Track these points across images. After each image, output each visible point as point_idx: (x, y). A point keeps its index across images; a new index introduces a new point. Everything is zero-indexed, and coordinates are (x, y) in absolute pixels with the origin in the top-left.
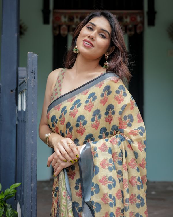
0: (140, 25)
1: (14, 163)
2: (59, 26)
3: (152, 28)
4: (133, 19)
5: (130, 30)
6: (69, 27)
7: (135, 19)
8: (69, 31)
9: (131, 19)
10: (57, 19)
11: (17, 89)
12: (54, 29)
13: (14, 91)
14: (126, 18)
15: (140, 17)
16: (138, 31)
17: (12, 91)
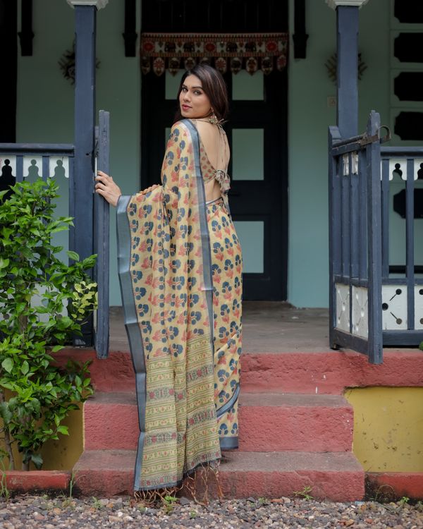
0: (282, 56)
1: (91, 240)
2: (152, 59)
3: (302, 61)
4: (271, 47)
5: (266, 64)
6: (167, 60)
7: (275, 46)
8: (167, 67)
9: (268, 47)
10: (147, 47)
11: (93, 152)
12: (143, 63)
13: (91, 155)
14: (260, 45)
15: (283, 44)
16: (279, 67)
17: (87, 154)
